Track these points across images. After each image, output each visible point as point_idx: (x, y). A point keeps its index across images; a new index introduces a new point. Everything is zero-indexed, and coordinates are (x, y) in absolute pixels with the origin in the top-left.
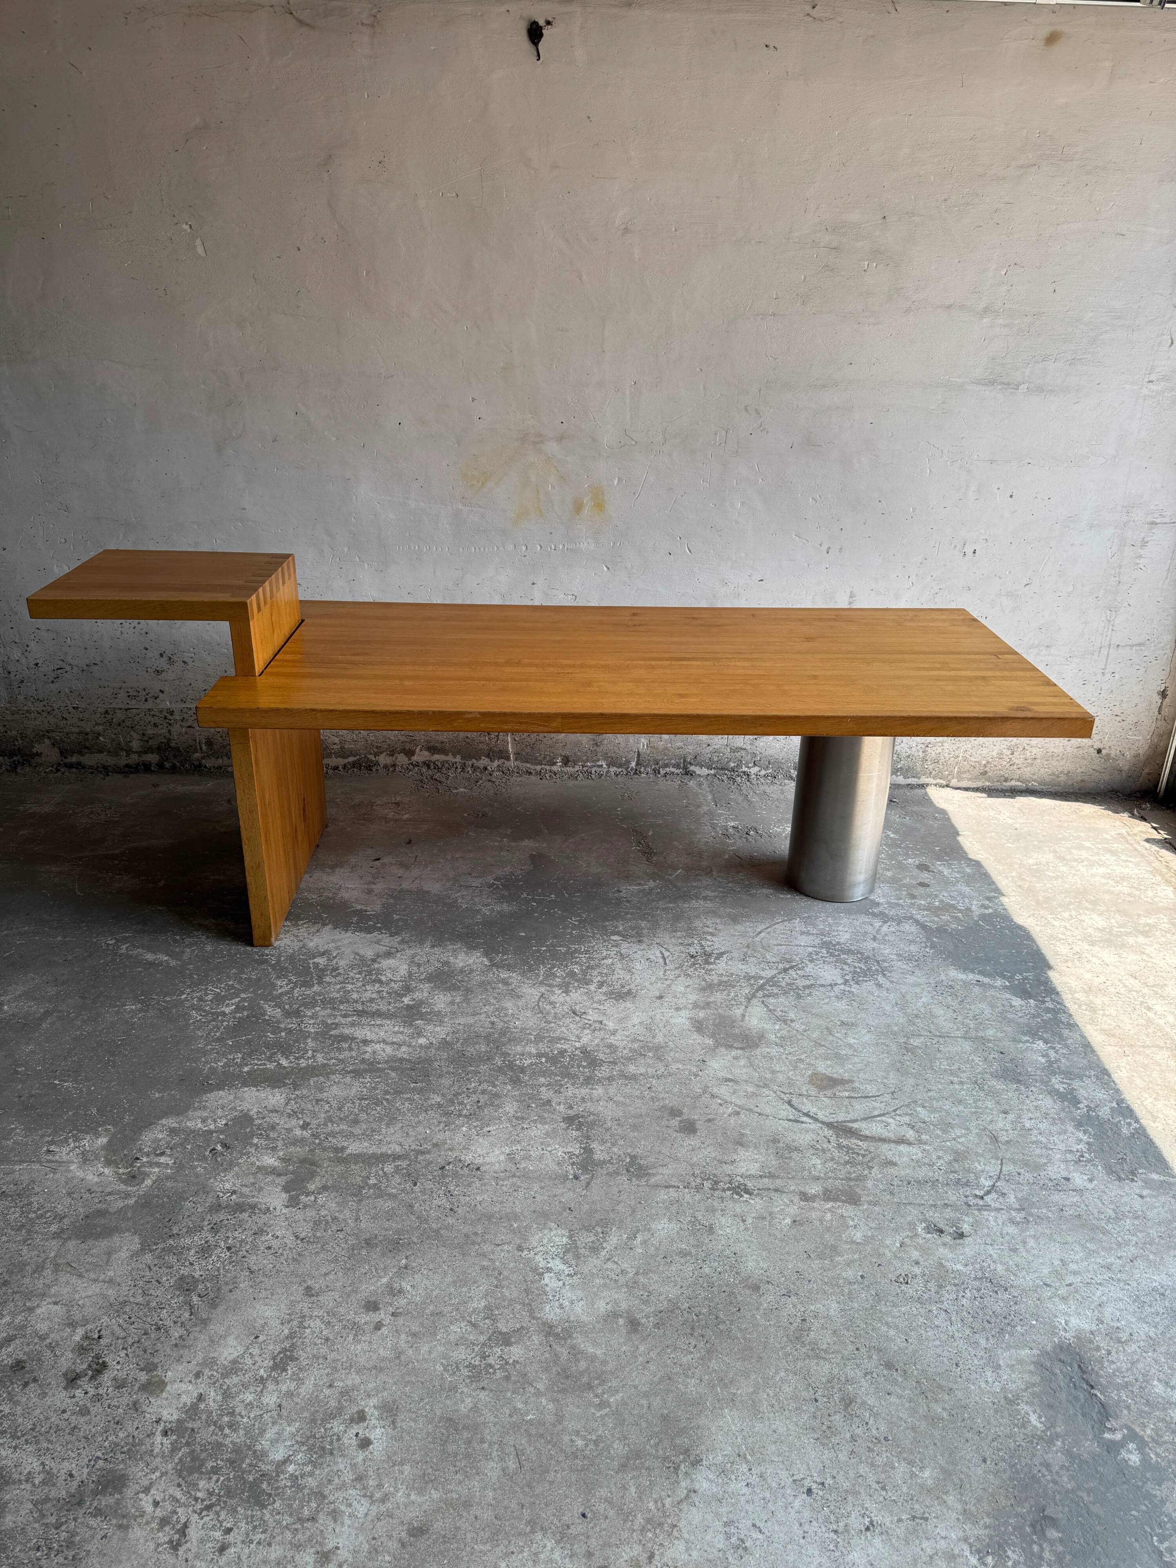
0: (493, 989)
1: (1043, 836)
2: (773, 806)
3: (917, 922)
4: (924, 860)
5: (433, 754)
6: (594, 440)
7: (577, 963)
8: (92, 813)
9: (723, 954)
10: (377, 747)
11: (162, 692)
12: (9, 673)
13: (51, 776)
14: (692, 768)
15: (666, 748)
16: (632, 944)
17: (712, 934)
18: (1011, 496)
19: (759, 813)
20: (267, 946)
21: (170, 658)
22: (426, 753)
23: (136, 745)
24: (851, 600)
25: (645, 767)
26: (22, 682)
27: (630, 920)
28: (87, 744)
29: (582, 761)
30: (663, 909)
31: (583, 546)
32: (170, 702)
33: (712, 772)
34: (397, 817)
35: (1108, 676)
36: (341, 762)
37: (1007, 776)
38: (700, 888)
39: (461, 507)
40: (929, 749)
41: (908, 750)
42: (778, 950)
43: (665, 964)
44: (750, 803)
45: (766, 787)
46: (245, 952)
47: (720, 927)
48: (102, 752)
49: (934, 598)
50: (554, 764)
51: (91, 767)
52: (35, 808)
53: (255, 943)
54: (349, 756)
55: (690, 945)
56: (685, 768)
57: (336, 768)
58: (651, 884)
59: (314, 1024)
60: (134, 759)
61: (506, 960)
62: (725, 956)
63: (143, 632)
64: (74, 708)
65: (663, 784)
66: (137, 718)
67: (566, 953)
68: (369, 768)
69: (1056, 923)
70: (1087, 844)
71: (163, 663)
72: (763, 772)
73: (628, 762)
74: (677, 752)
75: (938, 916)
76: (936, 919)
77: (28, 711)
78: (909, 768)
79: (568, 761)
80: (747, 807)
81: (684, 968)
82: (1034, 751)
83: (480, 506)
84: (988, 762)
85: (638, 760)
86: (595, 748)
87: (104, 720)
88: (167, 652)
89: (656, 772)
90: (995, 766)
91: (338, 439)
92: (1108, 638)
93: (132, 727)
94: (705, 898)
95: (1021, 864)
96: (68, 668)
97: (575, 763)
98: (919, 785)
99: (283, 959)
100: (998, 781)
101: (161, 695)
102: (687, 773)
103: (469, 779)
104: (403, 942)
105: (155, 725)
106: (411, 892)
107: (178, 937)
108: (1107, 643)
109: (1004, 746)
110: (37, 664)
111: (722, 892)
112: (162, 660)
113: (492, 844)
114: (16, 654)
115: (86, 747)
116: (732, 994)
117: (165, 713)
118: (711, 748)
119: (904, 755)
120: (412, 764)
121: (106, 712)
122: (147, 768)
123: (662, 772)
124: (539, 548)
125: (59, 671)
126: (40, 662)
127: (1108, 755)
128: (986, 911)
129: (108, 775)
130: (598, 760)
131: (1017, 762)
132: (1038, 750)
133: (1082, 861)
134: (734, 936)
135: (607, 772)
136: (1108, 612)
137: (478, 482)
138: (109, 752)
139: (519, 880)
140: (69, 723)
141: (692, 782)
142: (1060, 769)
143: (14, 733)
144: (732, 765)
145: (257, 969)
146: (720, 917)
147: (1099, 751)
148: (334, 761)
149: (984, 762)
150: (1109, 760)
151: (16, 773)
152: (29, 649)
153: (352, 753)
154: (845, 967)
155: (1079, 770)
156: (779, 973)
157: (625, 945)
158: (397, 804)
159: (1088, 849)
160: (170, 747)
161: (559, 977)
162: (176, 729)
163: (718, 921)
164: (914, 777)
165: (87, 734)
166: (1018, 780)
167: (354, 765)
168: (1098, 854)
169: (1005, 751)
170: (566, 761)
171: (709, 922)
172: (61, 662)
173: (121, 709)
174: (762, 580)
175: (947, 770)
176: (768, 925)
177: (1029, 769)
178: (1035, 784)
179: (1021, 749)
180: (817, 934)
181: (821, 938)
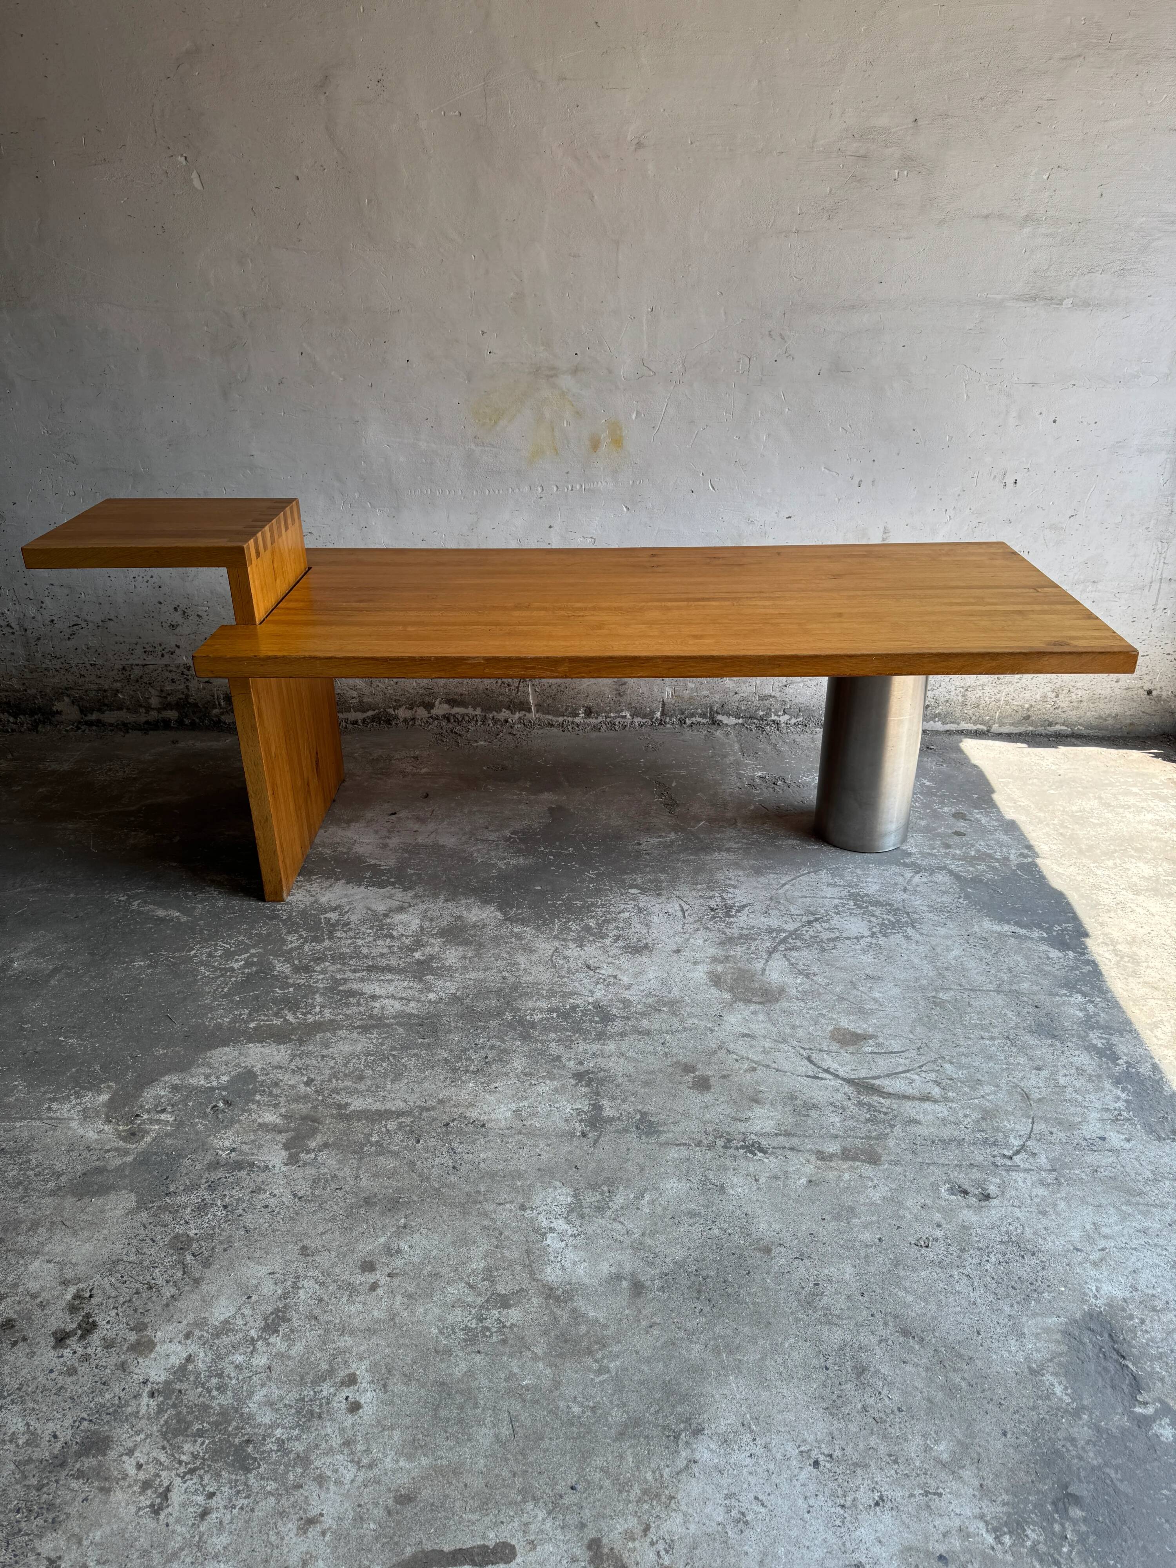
0: (506, 943)
1: (1088, 781)
2: (803, 756)
3: (951, 872)
4: (960, 808)
5: (453, 707)
6: (610, 372)
7: (593, 917)
8: (110, 770)
9: (744, 906)
10: (396, 701)
11: (178, 647)
12: (26, 630)
13: (71, 734)
14: (719, 717)
15: (692, 698)
16: (650, 897)
17: (734, 887)
18: (1055, 421)
19: (788, 763)
20: (279, 901)
21: (184, 612)
22: (446, 706)
23: (154, 701)
24: (885, 535)
25: (671, 717)
26: (39, 639)
27: (649, 873)
28: (106, 702)
29: (605, 712)
30: (684, 862)
31: (601, 486)
32: (187, 657)
33: (741, 721)
34: (415, 771)
35: (1159, 612)
36: (360, 716)
37: (1051, 720)
38: (722, 839)
39: (473, 447)
40: (968, 693)
41: (946, 695)
42: (803, 902)
43: (684, 917)
44: (779, 751)
45: (796, 736)
46: (257, 908)
47: (742, 879)
48: (122, 709)
49: (973, 531)
50: (577, 715)
51: (111, 725)
52: (54, 766)
53: (267, 898)
54: (368, 710)
55: (710, 898)
56: (712, 718)
57: (355, 722)
58: (673, 836)
59: (323, 979)
60: (154, 715)
61: (520, 914)
62: (747, 909)
63: (157, 585)
64: (91, 665)
65: (688, 734)
66: (154, 674)
67: (582, 907)
68: (388, 722)
69: (1099, 872)
70: (1135, 790)
71: (177, 617)
72: (793, 721)
73: (653, 712)
74: (704, 701)
75: (973, 866)
76: (971, 869)
77: (46, 669)
78: (948, 713)
79: (591, 712)
80: (775, 756)
81: (703, 922)
82: (1080, 693)
83: (493, 446)
84: (1031, 706)
85: (663, 710)
86: (619, 698)
87: (122, 677)
88: (181, 606)
89: (682, 722)
90: (1039, 710)
91: (345, 379)
92: (1159, 572)
93: (150, 684)
94: (728, 850)
95: (1063, 811)
96: (84, 625)
97: (598, 714)
98: (958, 731)
99: (294, 914)
100: (1042, 726)
101: (177, 650)
102: (715, 723)
103: (489, 732)
104: (416, 896)
105: (173, 681)
106: (426, 846)
107: (190, 893)
108: (1159, 577)
109: (1048, 689)
110: (52, 621)
111: (746, 844)
112: (177, 614)
113: (510, 797)
114: (31, 611)
115: (105, 705)
116: (753, 948)
117: (182, 669)
118: (738, 697)
119: (943, 699)
120: (431, 717)
121: (124, 669)
122: (166, 725)
123: (688, 722)
124: (555, 488)
125: (75, 627)
126: (55, 619)
127: (1159, 696)
128: (1025, 861)
129: (128, 732)
130: (622, 711)
131: (1062, 705)
132: (1084, 692)
133: (1129, 807)
134: (756, 888)
135: (631, 723)
136: (1160, 544)
137: (490, 419)
138: (128, 709)
139: (537, 834)
140: (87, 679)
141: (718, 732)
142: (1107, 712)
143: (34, 691)
144: (761, 713)
145: (268, 924)
146: (743, 869)
147: (1149, 692)
148: (353, 716)
149: (1027, 706)
150: (1159, 701)
151: (37, 732)
152: (44, 606)
153: (371, 707)
154: (873, 919)
155: (1129, 713)
156: (803, 926)
157: (643, 898)
158: (416, 758)
159: (1136, 794)
160: (189, 703)
161: (573, 931)
162: (194, 684)
163: (741, 873)
164: (952, 722)
165: (105, 691)
166: (1063, 724)
167: (373, 719)
168: (1146, 800)
169: (1049, 694)
170: (589, 712)
171: (731, 875)
172: (76, 618)
173: (137, 665)
174: (790, 517)
175: (988, 715)
176: (793, 877)
177: (1074, 712)
178: (1081, 728)
179: (1066, 691)
180: (844, 886)
181: (848, 889)
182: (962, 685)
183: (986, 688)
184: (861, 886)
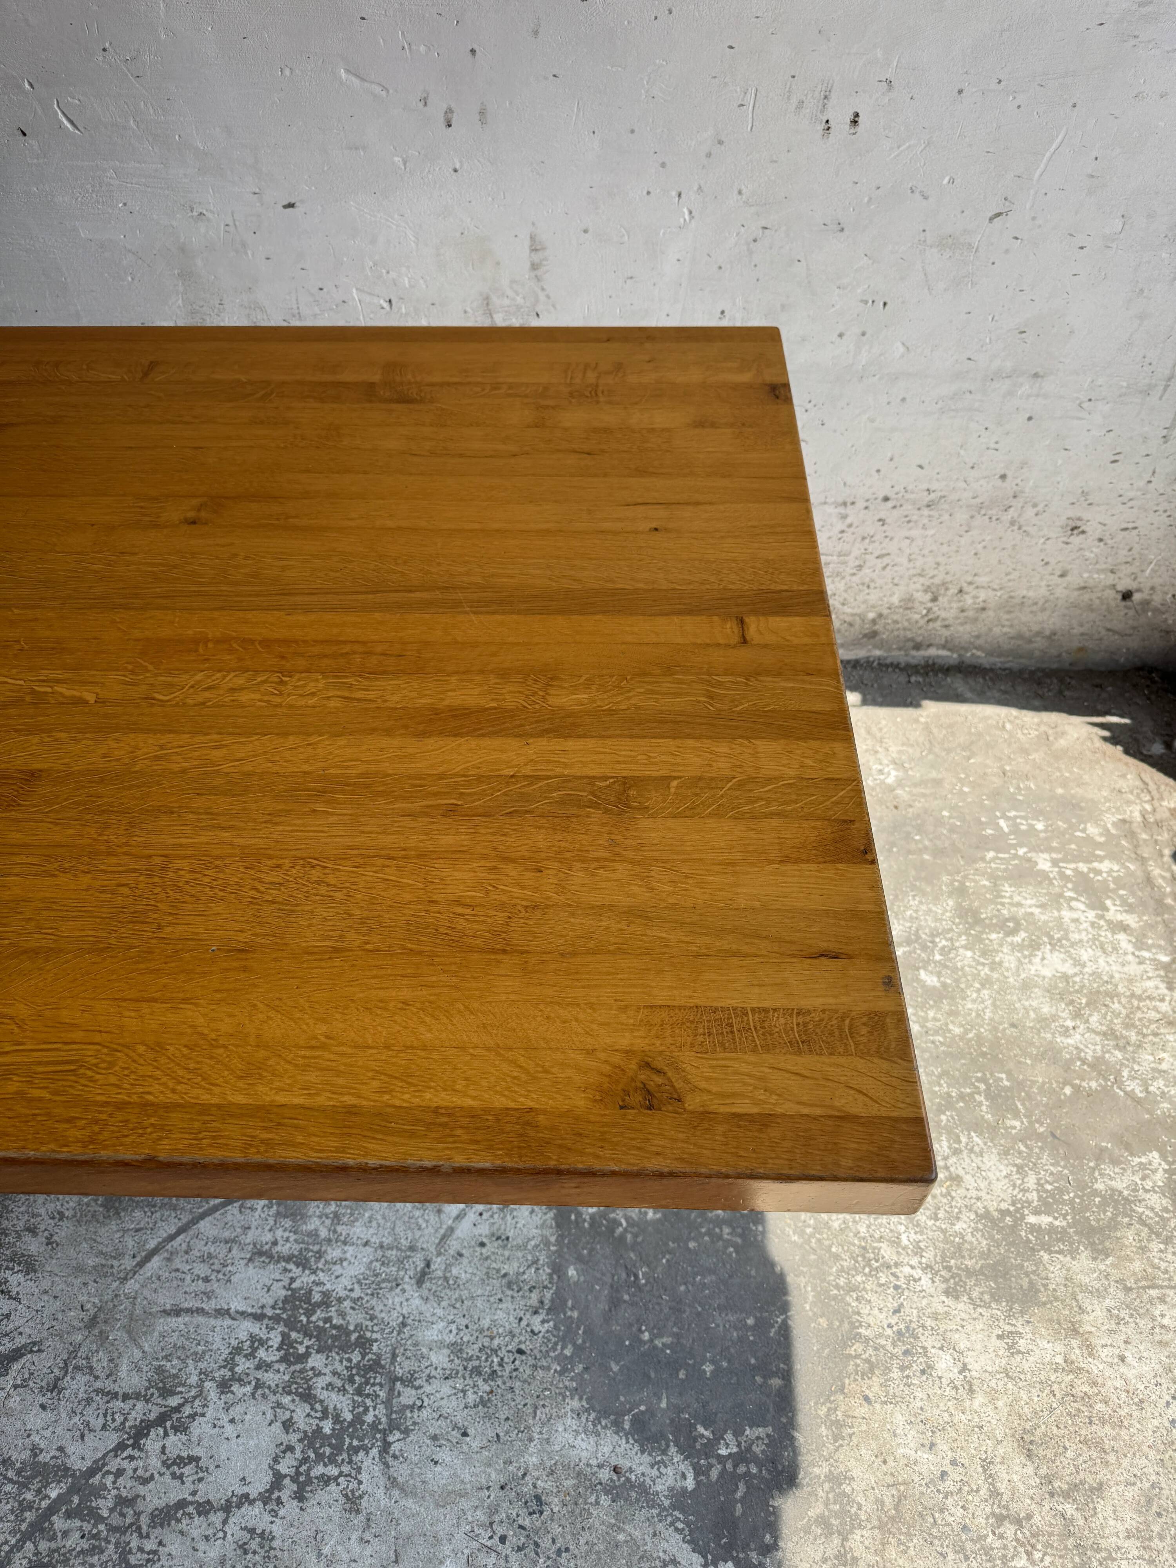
24: (536, 257)
37: (919, 639)
42: (163, 1337)
49: (750, 252)
70: (1043, 861)
82: (982, 595)
84: (880, 615)
90: (896, 622)
100: (900, 649)
109: (918, 586)
127: (1145, 604)
131: (943, 614)
132: (991, 593)
134: (80, 1269)
142: (1035, 628)
147: (1127, 596)
149: (871, 615)
150: (1144, 612)
154: (301, 1413)
155: (1077, 630)
156: (121, 1447)
159: (1041, 879)
166: (944, 647)
171: (44, 1213)
174: (291, 205)
176: (185, 1218)
177: (968, 627)
178: (979, 653)
179: (953, 590)
180: (289, 1259)
181: (291, 1275)
184: (329, 1258)
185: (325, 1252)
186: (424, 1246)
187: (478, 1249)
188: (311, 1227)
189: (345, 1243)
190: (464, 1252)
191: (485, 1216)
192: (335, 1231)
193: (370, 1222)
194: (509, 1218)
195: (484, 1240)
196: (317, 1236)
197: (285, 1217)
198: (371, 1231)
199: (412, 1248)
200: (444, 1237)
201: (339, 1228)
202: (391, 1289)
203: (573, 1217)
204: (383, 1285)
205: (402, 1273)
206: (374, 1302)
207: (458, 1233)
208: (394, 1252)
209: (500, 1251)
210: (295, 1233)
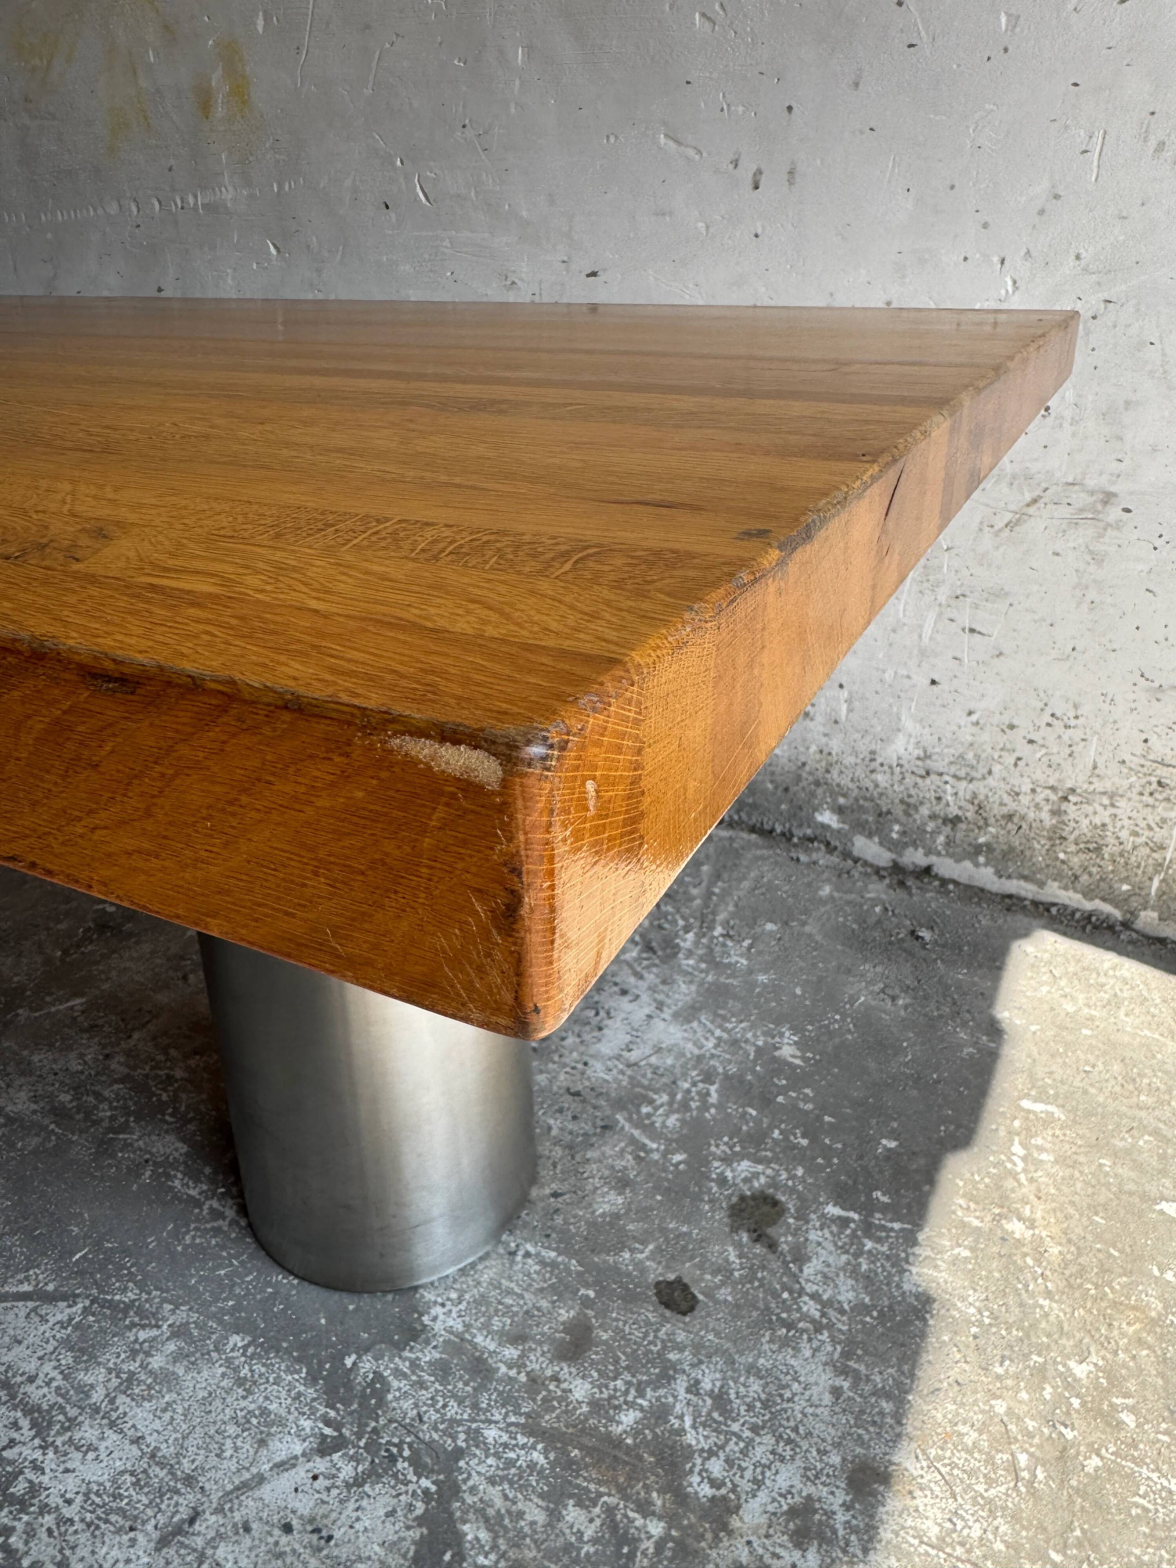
31: (228, 196)
40: (1070, 808)
41: (1007, 799)
78: (1012, 849)
98: (1036, 904)
119: (997, 810)
164: (1025, 878)
175: (1126, 880)
180: (30, 1410)
181: (16, 1435)
182: (1052, 782)
183: (1122, 803)
184: (77, 1436)
185: (80, 1424)
186: (207, 1486)
187: (277, 1532)
188: (87, 1379)
189: (112, 1425)
190: (254, 1526)
191: (321, 1483)
192: (112, 1401)
193: (164, 1410)
194: (352, 1505)
195: (295, 1523)
196: (88, 1396)
197: (71, 1349)
198: (157, 1425)
199: (189, 1480)
200: (245, 1487)
201: (121, 1399)
202: (119, 1531)
203: (447, 1557)
204: (113, 1518)
205: (150, 1512)
206: (83, 1538)
207: (266, 1491)
208: (162, 1474)
209: (306, 1554)
210: (65, 1378)
